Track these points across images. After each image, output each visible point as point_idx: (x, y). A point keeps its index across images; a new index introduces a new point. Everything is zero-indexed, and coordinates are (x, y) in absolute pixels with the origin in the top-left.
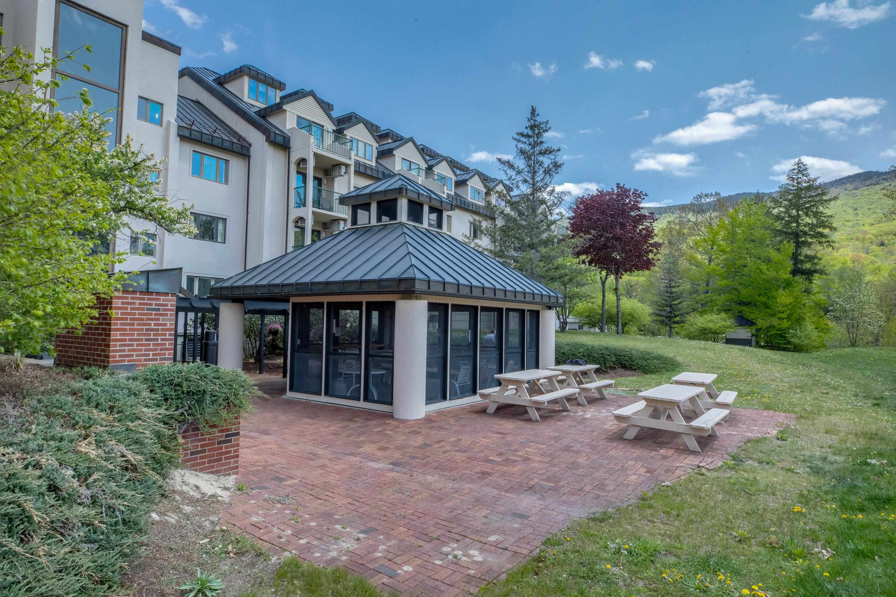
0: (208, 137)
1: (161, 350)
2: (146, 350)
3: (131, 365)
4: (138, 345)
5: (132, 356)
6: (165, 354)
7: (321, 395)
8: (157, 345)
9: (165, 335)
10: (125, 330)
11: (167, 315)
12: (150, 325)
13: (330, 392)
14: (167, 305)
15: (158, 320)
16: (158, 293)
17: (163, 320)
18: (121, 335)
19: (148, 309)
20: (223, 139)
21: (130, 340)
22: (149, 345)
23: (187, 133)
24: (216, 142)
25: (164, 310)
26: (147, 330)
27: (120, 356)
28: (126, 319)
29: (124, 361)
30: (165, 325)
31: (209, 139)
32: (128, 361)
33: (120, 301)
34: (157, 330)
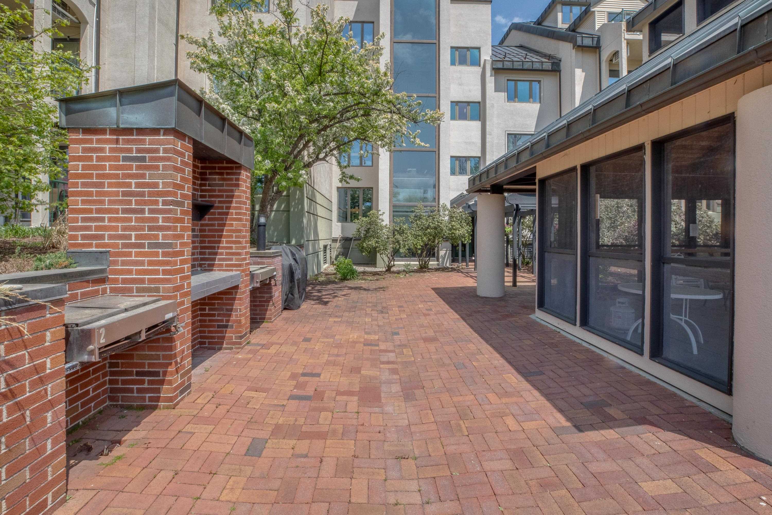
0: (518, 63)
1: (150, 229)
2: (124, 229)
3: (101, 252)
4: (110, 220)
5: (102, 237)
6: (156, 237)
7: (575, 325)
8: (143, 220)
9: (156, 202)
10: (90, 194)
11: (157, 168)
12: (129, 185)
13: (592, 319)
14: (157, 151)
15: (143, 176)
16: (141, 131)
17: (151, 177)
18: (84, 202)
19: (125, 159)
20: (533, 62)
21: (98, 211)
22: (130, 220)
23: (500, 65)
24: (526, 66)
25: (152, 159)
26: (125, 194)
27: (84, 237)
28: (90, 176)
29: (90, 245)
30: (156, 185)
31: (520, 65)
32: (97, 246)
33: (80, 147)
34: (142, 194)
